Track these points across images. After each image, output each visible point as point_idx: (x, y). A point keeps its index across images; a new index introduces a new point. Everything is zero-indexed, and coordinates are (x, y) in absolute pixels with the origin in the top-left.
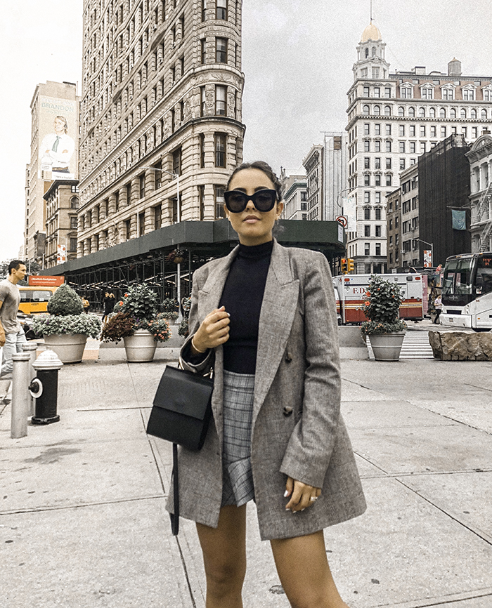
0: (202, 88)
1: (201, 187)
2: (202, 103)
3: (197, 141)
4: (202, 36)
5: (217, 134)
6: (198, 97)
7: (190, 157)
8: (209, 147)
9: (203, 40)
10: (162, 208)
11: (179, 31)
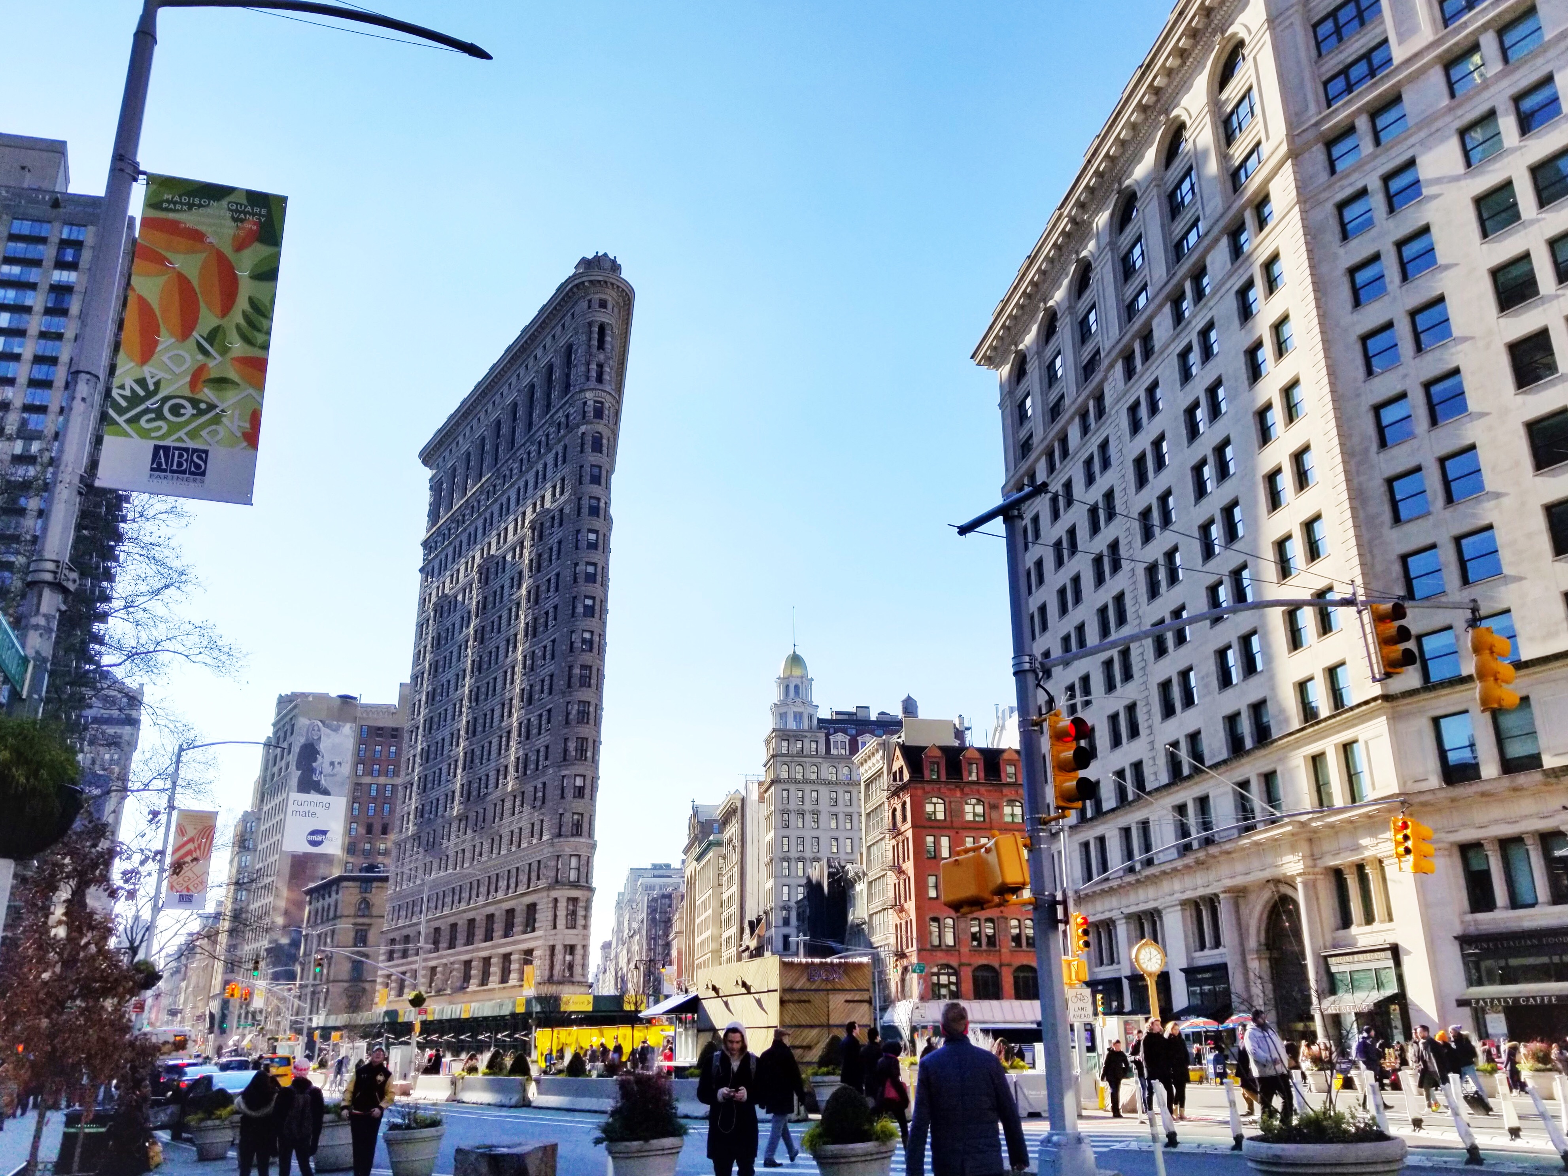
0: (558, 857)
1: (553, 948)
2: (558, 870)
3: (551, 905)
4: (561, 811)
5: (569, 899)
6: (553, 863)
7: (543, 916)
8: (562, 913)
9: (561, 815)
10: (512, 957)
11: (540, 794)
